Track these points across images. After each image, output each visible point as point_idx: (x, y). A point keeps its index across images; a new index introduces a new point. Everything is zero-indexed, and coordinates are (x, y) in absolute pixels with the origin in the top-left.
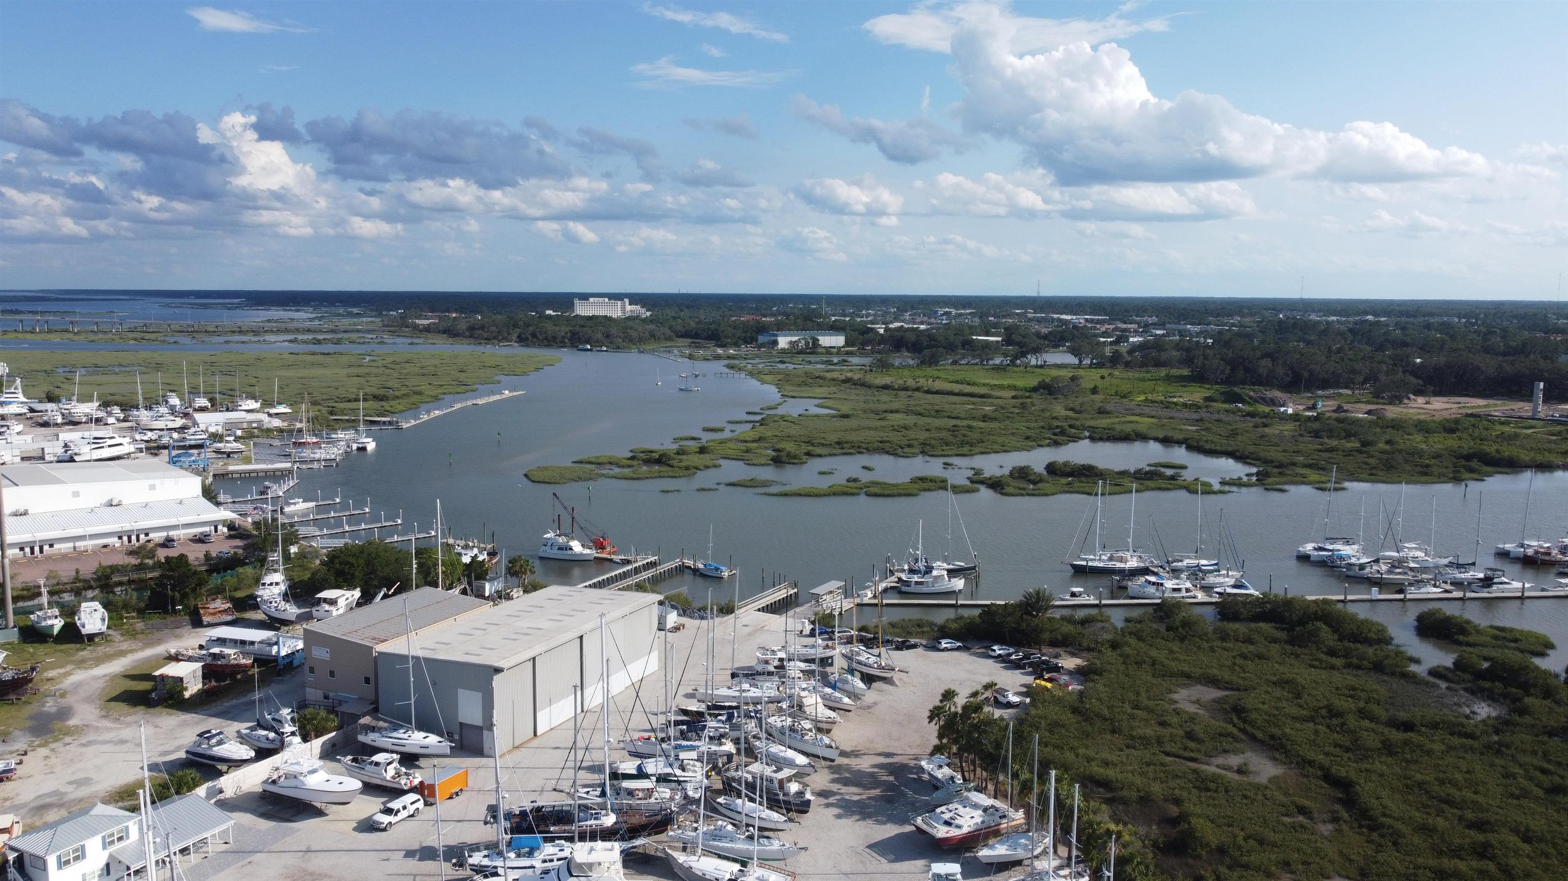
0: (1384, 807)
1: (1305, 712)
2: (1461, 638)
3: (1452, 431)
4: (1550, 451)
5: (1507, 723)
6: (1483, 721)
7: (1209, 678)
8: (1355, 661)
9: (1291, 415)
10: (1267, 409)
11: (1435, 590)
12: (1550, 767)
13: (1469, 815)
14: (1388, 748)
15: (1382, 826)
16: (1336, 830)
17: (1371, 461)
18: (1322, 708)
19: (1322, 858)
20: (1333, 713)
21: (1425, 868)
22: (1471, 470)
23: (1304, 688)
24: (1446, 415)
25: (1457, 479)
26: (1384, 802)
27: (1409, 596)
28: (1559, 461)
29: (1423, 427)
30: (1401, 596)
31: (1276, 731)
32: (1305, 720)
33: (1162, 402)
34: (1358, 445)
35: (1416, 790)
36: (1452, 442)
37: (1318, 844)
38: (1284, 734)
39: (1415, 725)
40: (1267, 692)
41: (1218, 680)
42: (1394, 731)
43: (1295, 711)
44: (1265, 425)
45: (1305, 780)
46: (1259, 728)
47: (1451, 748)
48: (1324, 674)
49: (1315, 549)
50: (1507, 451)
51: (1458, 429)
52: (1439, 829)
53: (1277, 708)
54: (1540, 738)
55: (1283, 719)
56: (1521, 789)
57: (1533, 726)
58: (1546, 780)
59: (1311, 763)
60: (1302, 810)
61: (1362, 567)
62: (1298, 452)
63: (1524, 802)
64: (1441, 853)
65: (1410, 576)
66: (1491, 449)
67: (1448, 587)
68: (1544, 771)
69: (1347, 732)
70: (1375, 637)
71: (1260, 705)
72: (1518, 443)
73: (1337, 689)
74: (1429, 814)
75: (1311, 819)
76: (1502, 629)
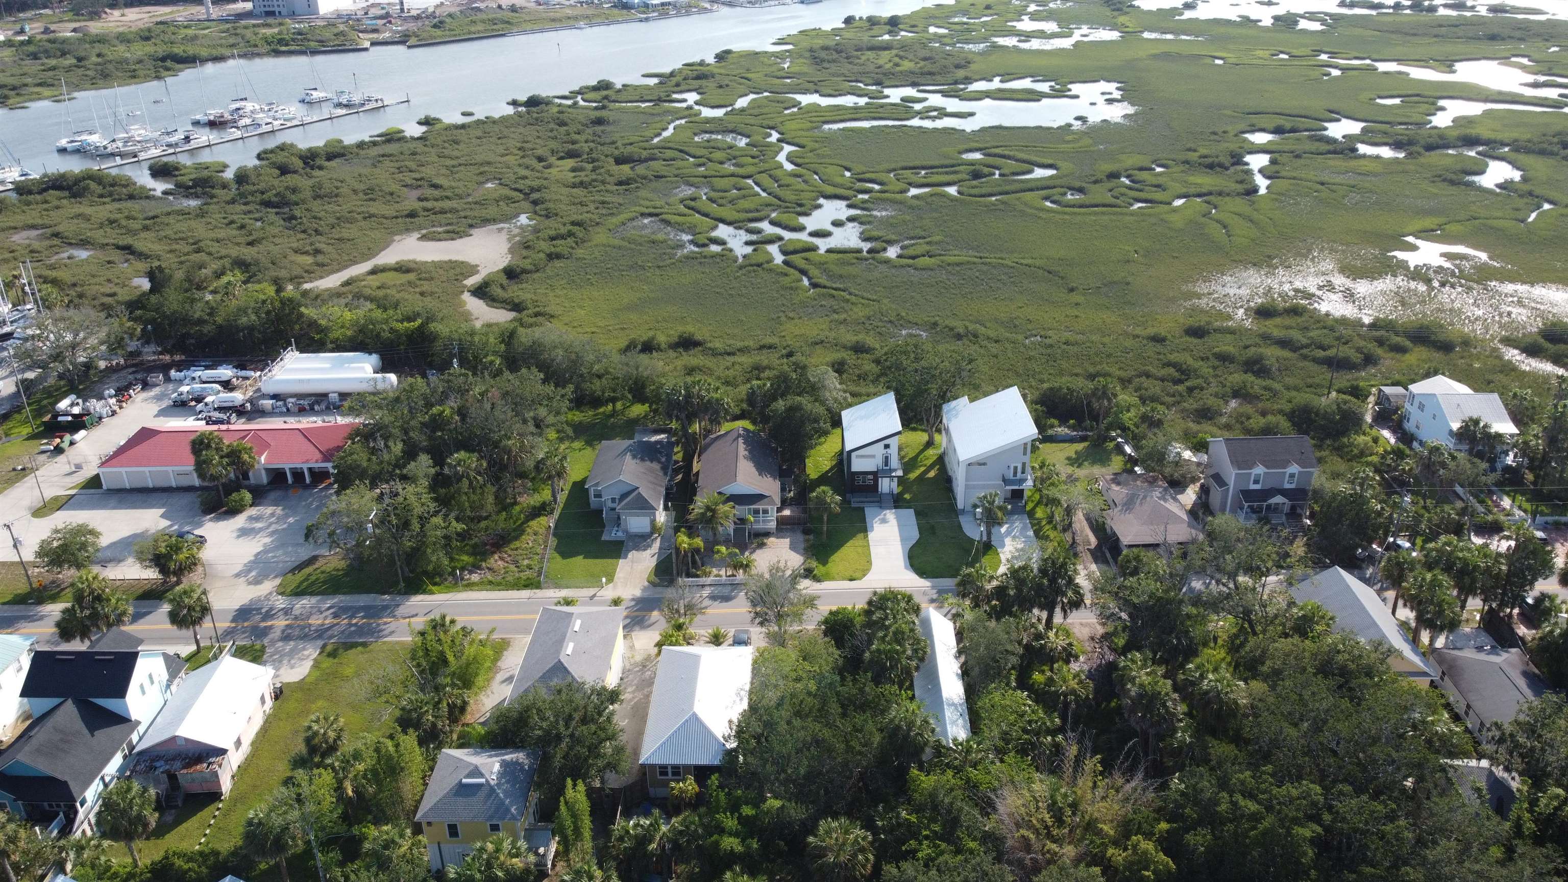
2: (177, 173)
3: (147, 38)
4: (221, 46)
11: (156, 151)
17: (88, 73)
22: (168, 69)
24: (141, 25)
27: (141, 158)
28: (227, 52)
29: (124, 39)
30: (136, 159)
36: (149, 48)
49: (68, 142)
50: (191, 50)
51: (151, 35)
61: (105, 147)
66: (178, 50)
67: (165, 148)
76: (201, 163)
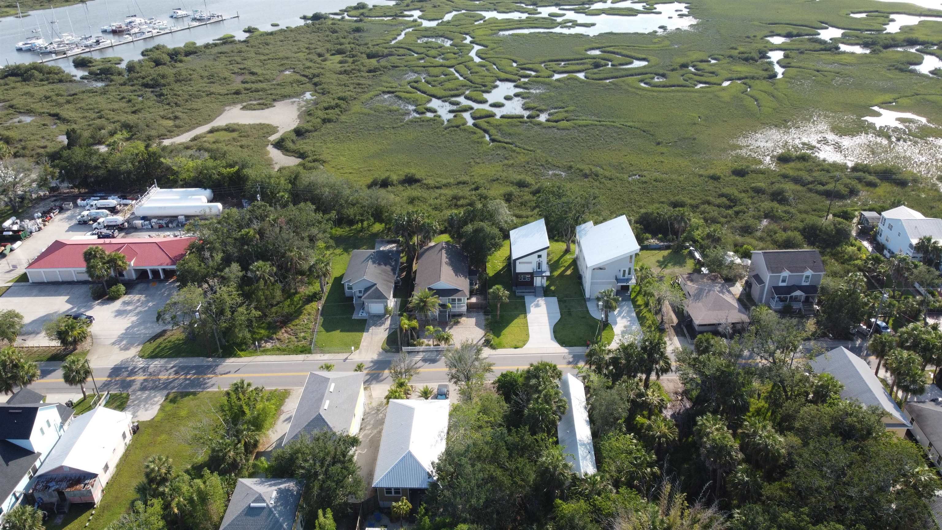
2: (90, 65)
5: (108, 85)
6: (100, 87)
8: (51, 81)
11: (78, 50)
13: (96, 110)
14: (69, 102)
16: (57, 126)
18: (42, 97)
20: (47, 98)
23: (34, 93)
26: (70, 115)
27: (69, 55)
30: (66, 55)
32: (37, 102)
35: (79, 109)
39: (77, 93)
42: (70, 97)
45: (42, 118)
46: (21, 109)
47: (90, 97)
48: (40, 88)
49: (24, 45)
53: (26, 102)
54: (118, 87)
55: (30, 104)
57: (115, 84)
59: (43, 113)
60: (44, 125)
61: (47, 48)
65: (67, 47)
67: (83, 49)
69: (53, 101)
70: (57, 71)
71: (20, 102)
73: (46, 91)
74: (84, 113)
75: (48, 126)
76: (105, 58)
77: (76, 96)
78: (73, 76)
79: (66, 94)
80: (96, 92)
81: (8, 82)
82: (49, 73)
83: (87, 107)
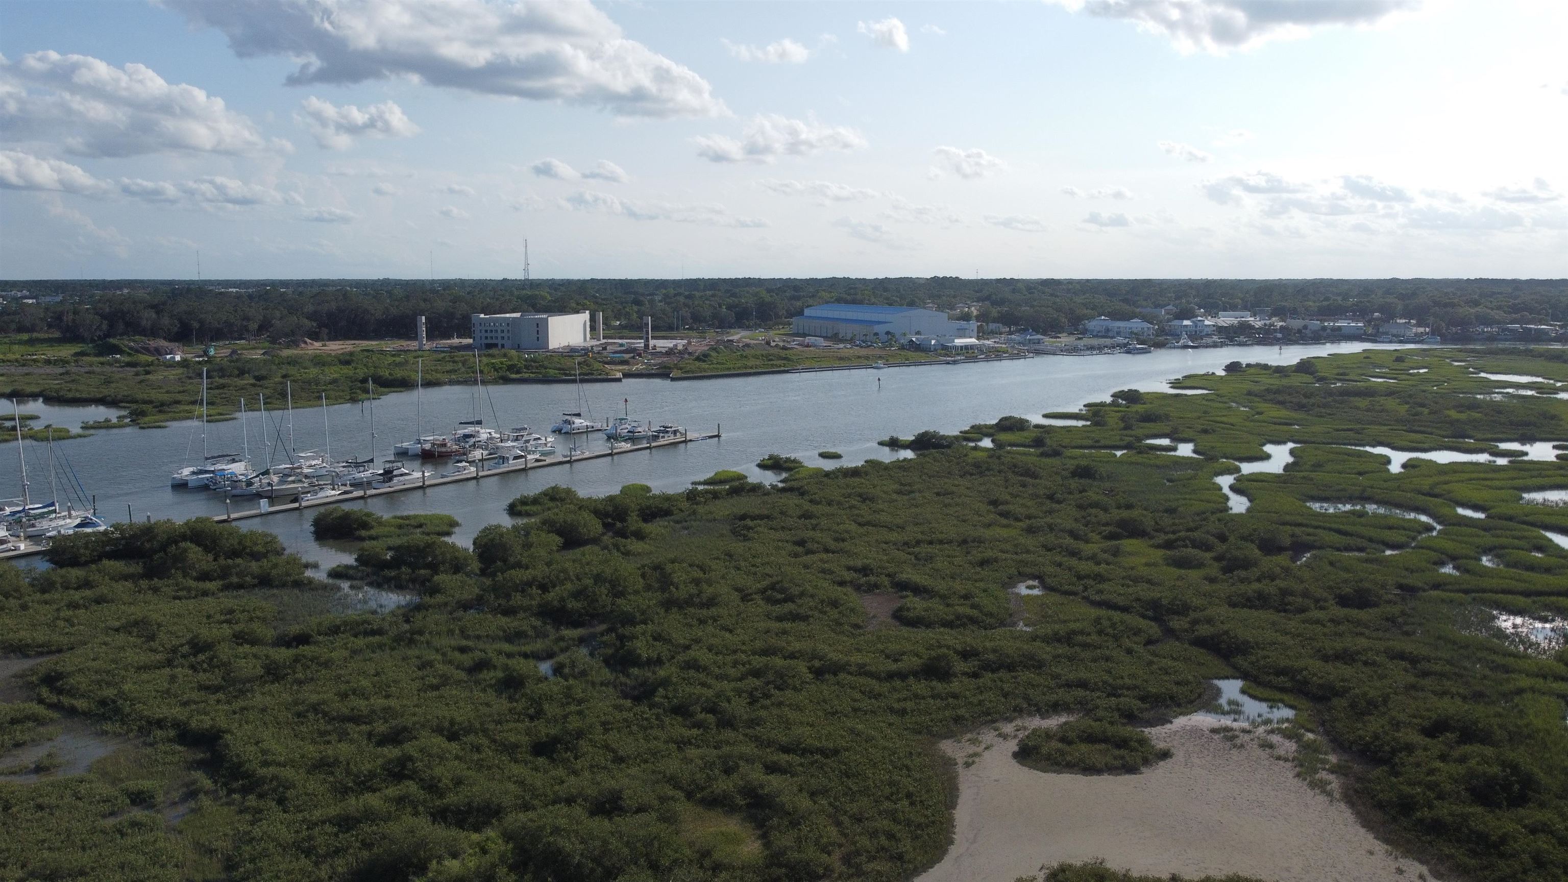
0: (264, 752)
1: (159, 657)
2: (364, 533)
3: (347, 363)
5: (418, 608)
6: (392, 613)
7: (12, 645)
8: (235, 580)
9: (178, 362)
10: (150, 359)
11: (333, 492)
12: (470, 643)
13: (381, 727)
14: (274, 673)
15: (262, 781)
16: (193, 811)
18: (182, 645)
19: (163, 866)
20: (197, 647)
21: (324, 822)
22: (367, 392)
23: (159, 625)
24: (341, 353)
25: (354, 400)
26: (265, 745)
27: (304, 504)
30: (296, 505)
31: (110, 692)
32: (159, 666)
33: (17, 361)
34: (252, 381)
35: (311, 716)
36: (347, 371)
37: (160, 844)
38: (121, 694)
39: (311, 636)
40: (105, 644)
41: (28, 645)
42: (283, 650)
43: (144, 658)
44: (148, 373)
45: (149, 750)
46: (83, 696)
47: (354, 652)
48: (191, 604)
49: (193, 473)
50: (399, 375)
51: (352, 360)
52: (342, 759)
53: (114, 661)
54: (455, 615)
55: (123, 673)
56: (441, 676)
57: (446, 604)
58: (467, 660)
59: (160, 724)
60: (139, 799)
61: (249, 483)
62: (184, 392)
63: (445, 691)
64: (345, 791)
65: (305, 483)
66: (384, 373)
67: (348, 488)
68: (463, 650)
69: (218, 667)
70: (263, 550)
71: (90, 664)
72: (408, 368)
73: (209, 617)
74: (329, 742)
75: (152, 806)
76: (407, 518)
77: (305, 650)
78: (307, 566)
79: (270, 634)
80: (380, 632)
81: (95, 577)
82: (234, 553)
83: (343, 708)
